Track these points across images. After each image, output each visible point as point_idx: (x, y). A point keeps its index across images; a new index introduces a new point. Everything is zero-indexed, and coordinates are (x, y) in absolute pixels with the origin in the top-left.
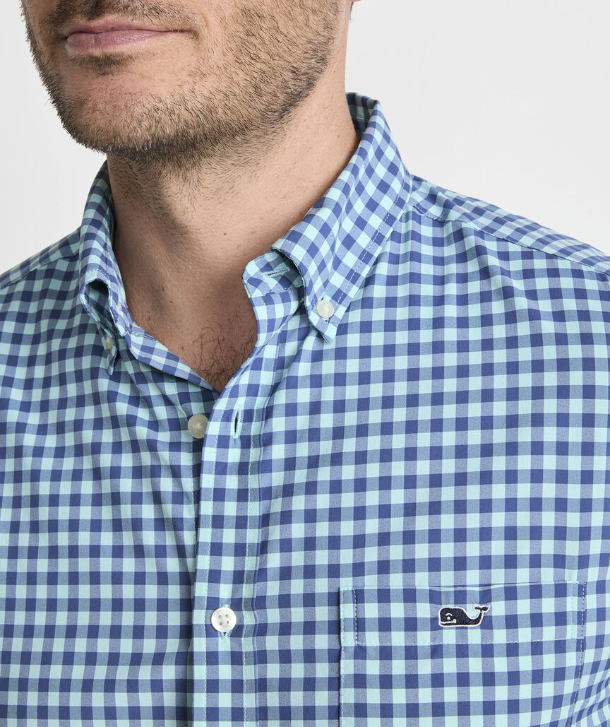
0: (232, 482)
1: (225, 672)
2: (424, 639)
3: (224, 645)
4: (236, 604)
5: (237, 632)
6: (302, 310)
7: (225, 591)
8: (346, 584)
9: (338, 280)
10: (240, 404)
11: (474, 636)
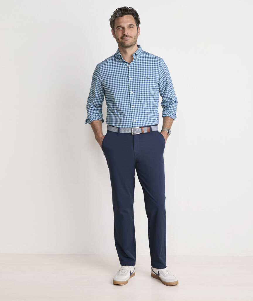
0: (131, 70)
1: (131, 82)
2: (145, 80)
3: (131, 80)
4: (132, 78)
5: (132, 79)
6: (136, 58)
7: (131, 77)
8: (140, 76)
9: (138, 56)
10: (131, 64)
11: (148, 79)
